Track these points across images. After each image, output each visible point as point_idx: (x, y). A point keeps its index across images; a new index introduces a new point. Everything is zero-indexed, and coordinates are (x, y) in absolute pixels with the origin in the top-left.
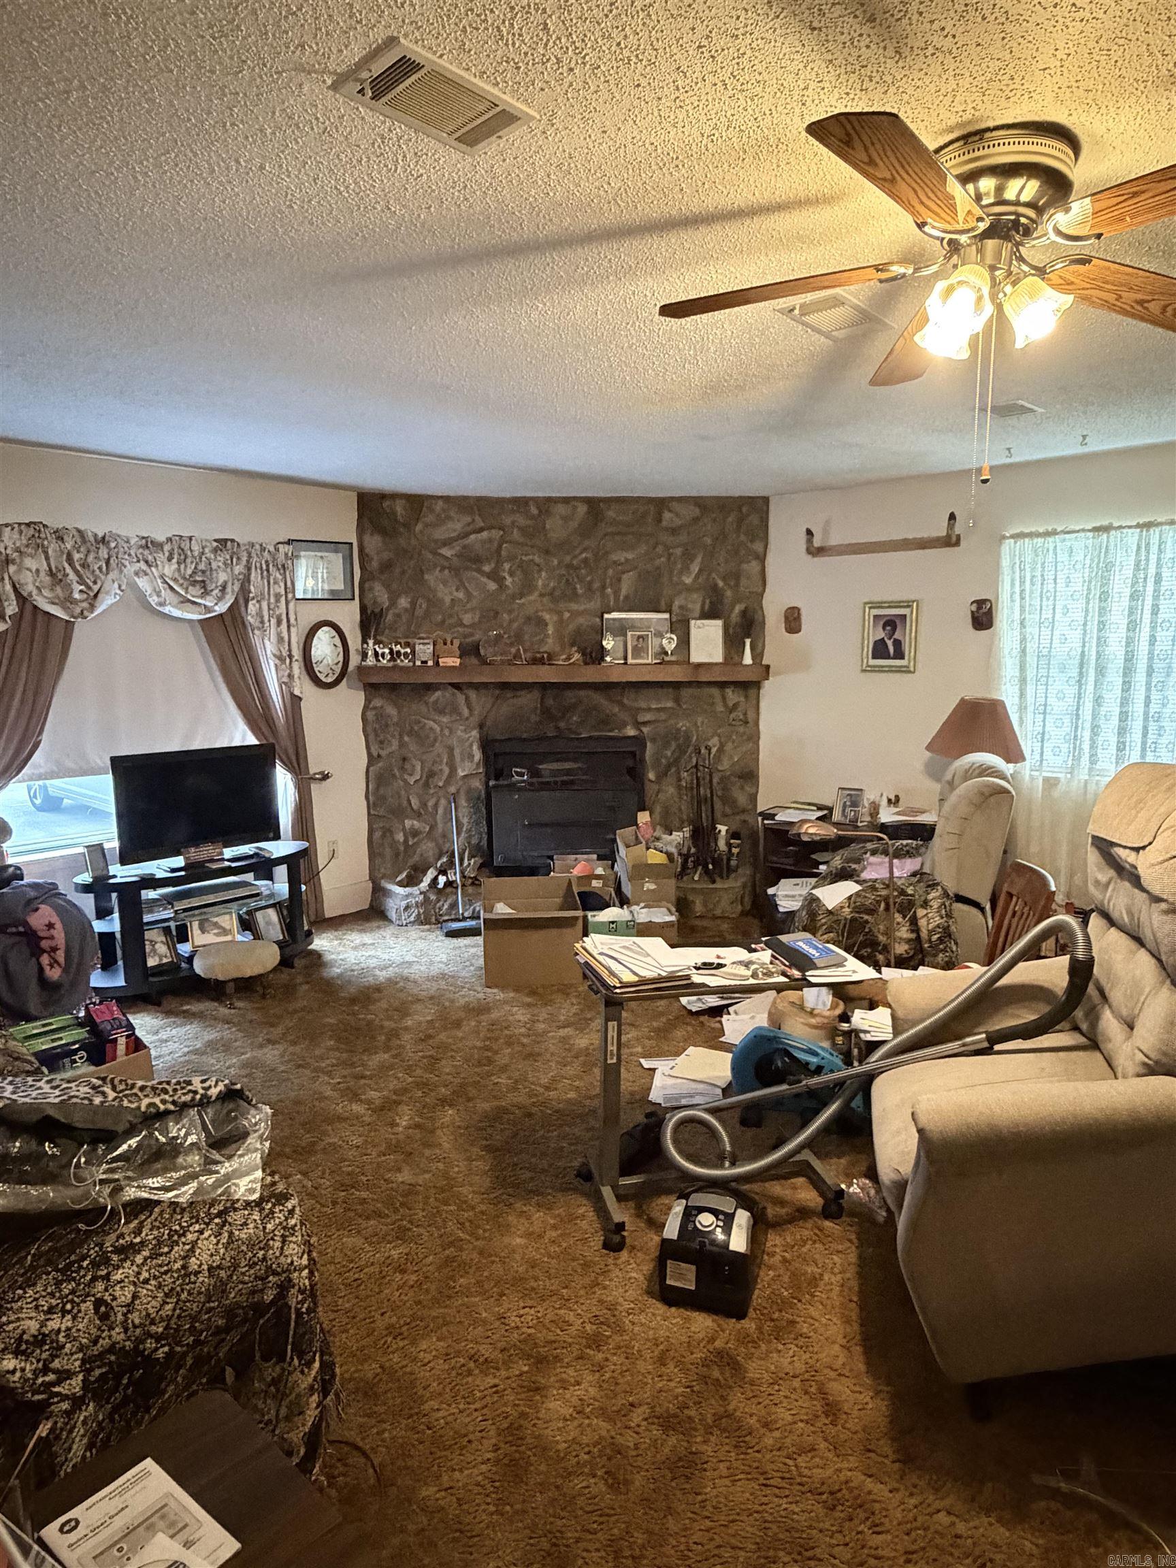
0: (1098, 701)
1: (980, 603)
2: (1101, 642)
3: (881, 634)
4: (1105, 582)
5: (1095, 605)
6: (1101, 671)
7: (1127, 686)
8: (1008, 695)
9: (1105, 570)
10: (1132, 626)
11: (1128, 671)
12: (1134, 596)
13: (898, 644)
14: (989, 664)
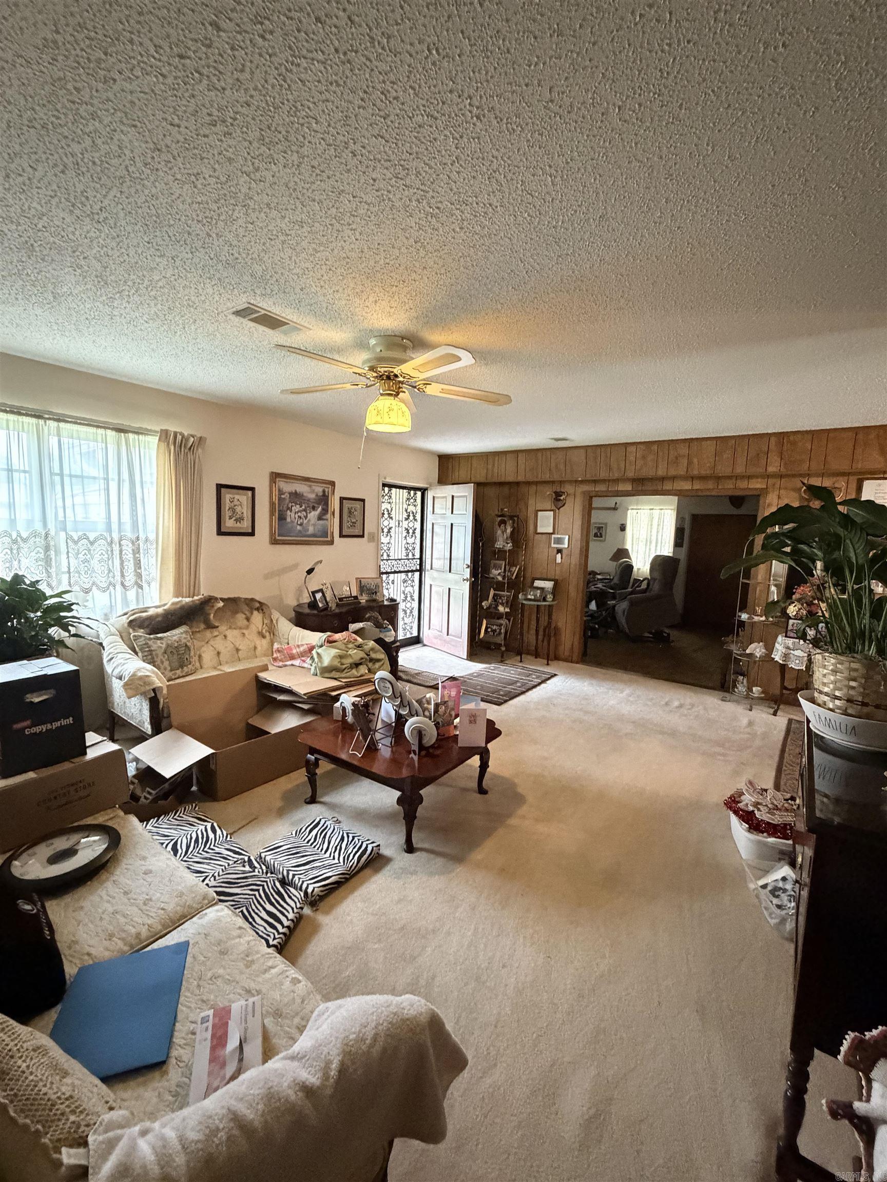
0: (650, 549)
1: (622, 525)
2: (651, 536)
3: (596, 531)
4: (652, 521)
5: (649, 527)
6: (651, 542)
7: (656, 546)
8: (628, 546)
9: (651, 519)
10: (658, 532)
11: (657, 543)
12: (658, 525)
13: (601, 534)
14: (623, 540)
